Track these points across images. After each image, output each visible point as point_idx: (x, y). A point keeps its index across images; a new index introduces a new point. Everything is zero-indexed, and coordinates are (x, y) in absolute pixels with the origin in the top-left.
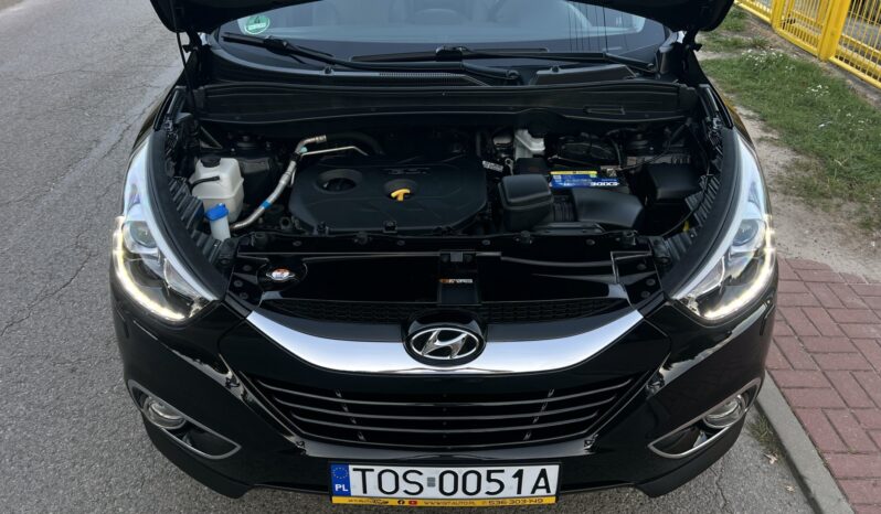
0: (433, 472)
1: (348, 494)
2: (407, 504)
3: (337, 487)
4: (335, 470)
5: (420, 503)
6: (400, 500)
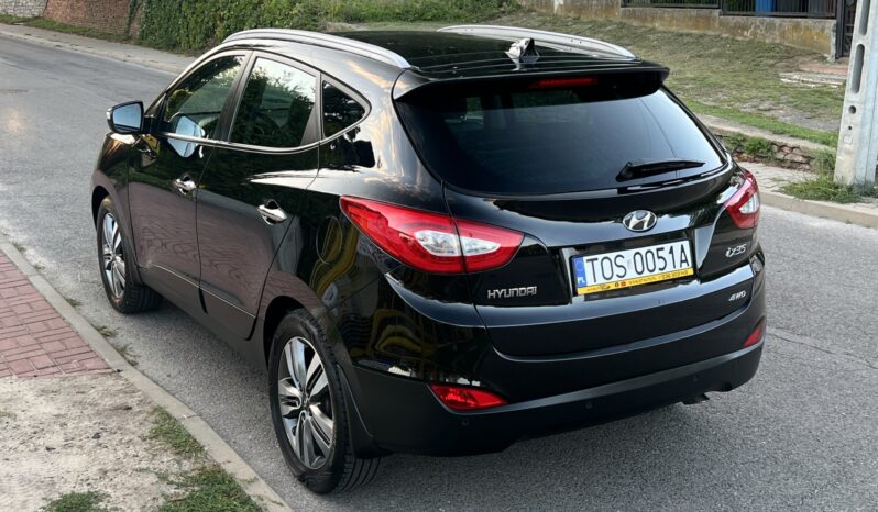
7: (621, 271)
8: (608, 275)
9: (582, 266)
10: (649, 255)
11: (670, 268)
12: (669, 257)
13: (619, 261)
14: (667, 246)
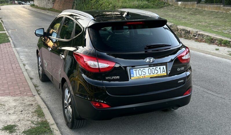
7: (144, 73)
8: (140, 74)
9: (133, 72)
10: (153, 69)
11: (159, 73)
12: (159, 70)
13: (144, 70)
14: (159, 67)
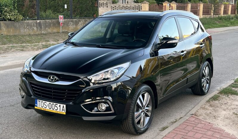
0: (48, 103)
1: (37, 106)
2: (44, 110)
3: (36, 104)
4: (36, 100)
5: (46, 110)
6: (43, 109)
